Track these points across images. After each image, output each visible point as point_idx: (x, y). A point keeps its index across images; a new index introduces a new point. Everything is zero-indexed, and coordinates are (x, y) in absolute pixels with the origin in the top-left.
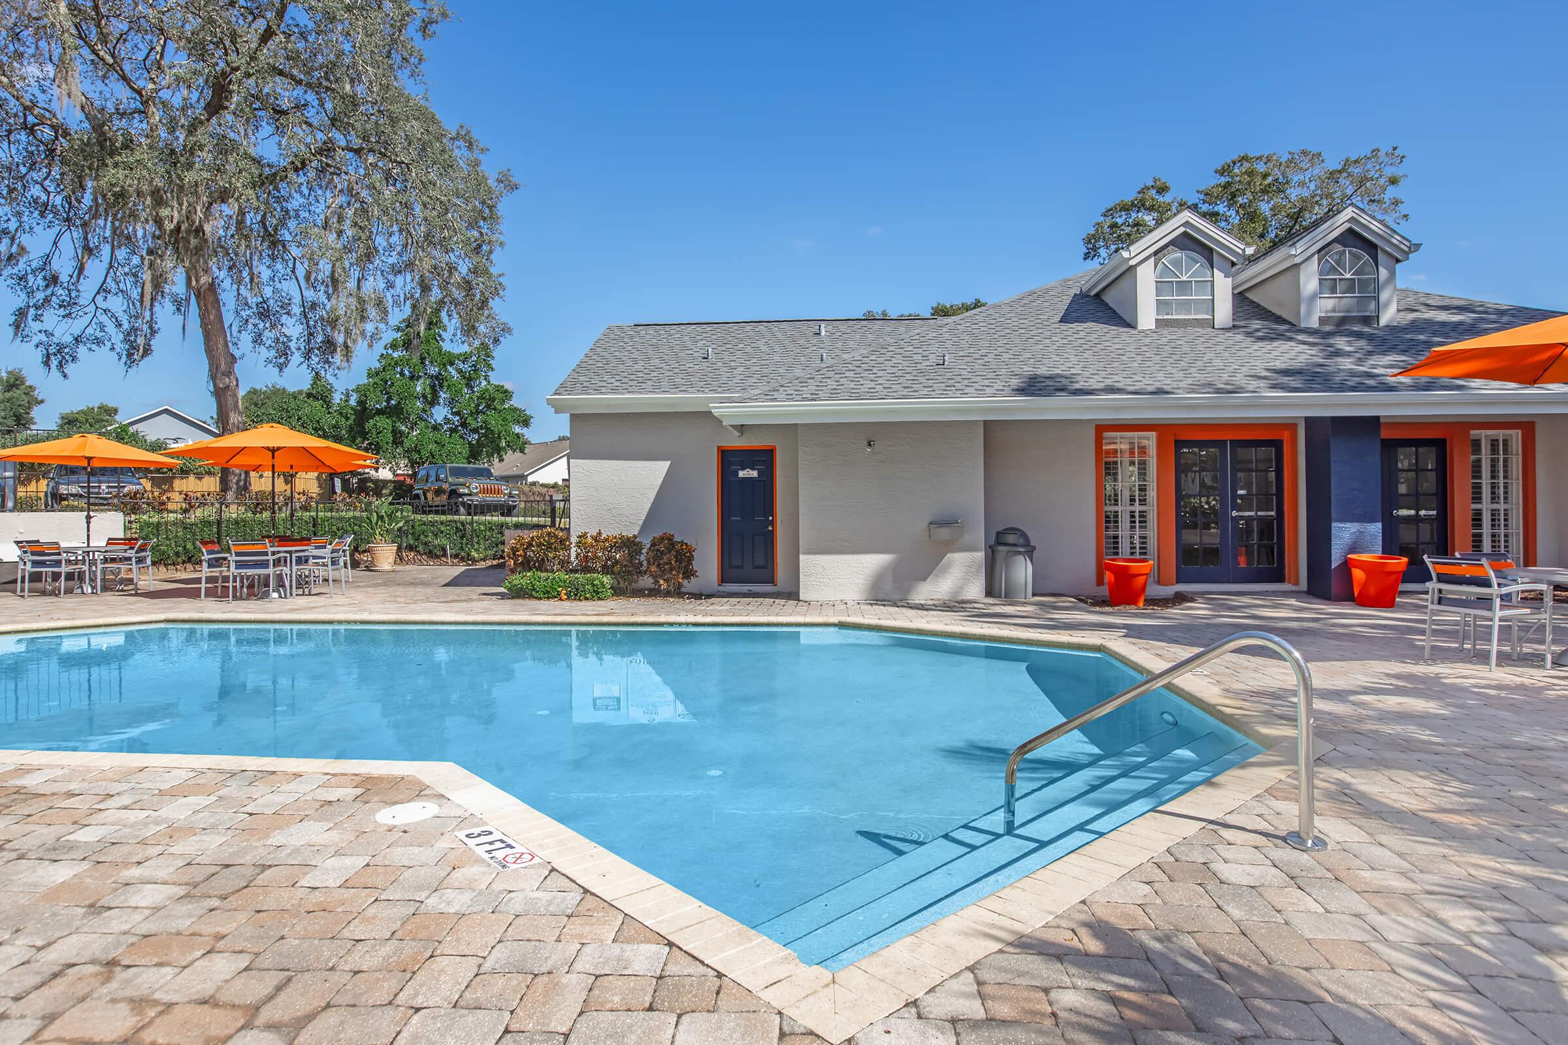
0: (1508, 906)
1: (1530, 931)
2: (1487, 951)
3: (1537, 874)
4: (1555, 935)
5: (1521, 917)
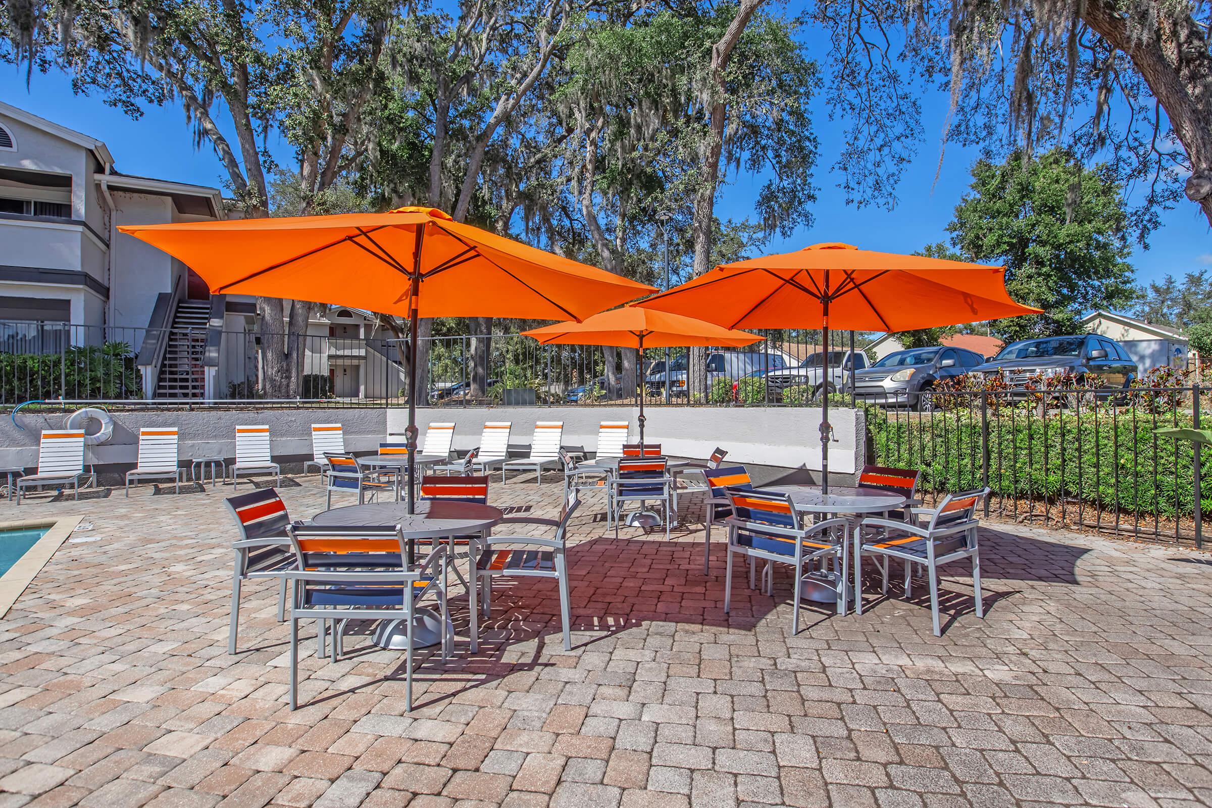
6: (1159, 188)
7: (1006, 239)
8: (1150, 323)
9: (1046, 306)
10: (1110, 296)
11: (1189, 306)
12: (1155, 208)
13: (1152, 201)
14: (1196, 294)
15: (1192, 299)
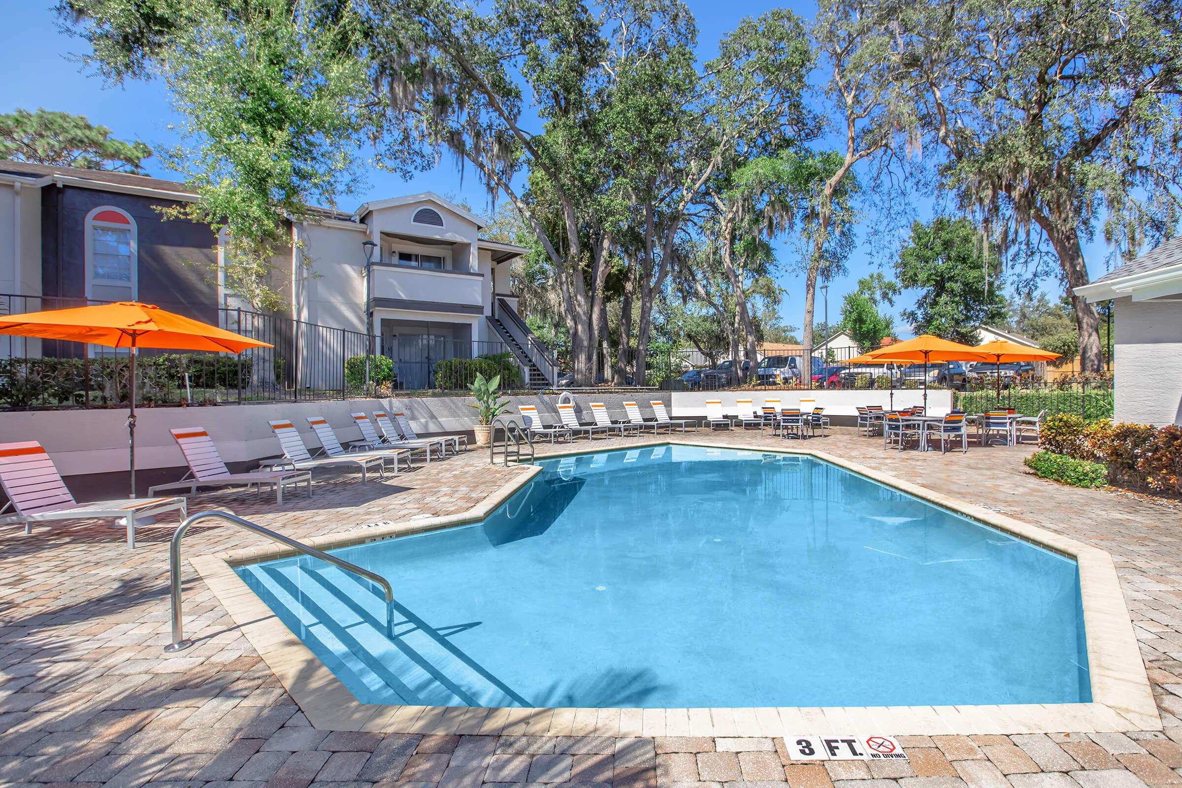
0: (41, 688)
1: (22, 683)
2: (40, 663)
3: (31, 722)
4: (8, 689)
5: (30, 686)
6: (1039, 269)
7: (933, 277)
8: (1009, 332)
9: (957, 322)
10: (993, 317)
11: (1024, 316)
12: (1037, 279)
13: (1035, 275)
14: (1029, 307)
15: (1026, 311)
